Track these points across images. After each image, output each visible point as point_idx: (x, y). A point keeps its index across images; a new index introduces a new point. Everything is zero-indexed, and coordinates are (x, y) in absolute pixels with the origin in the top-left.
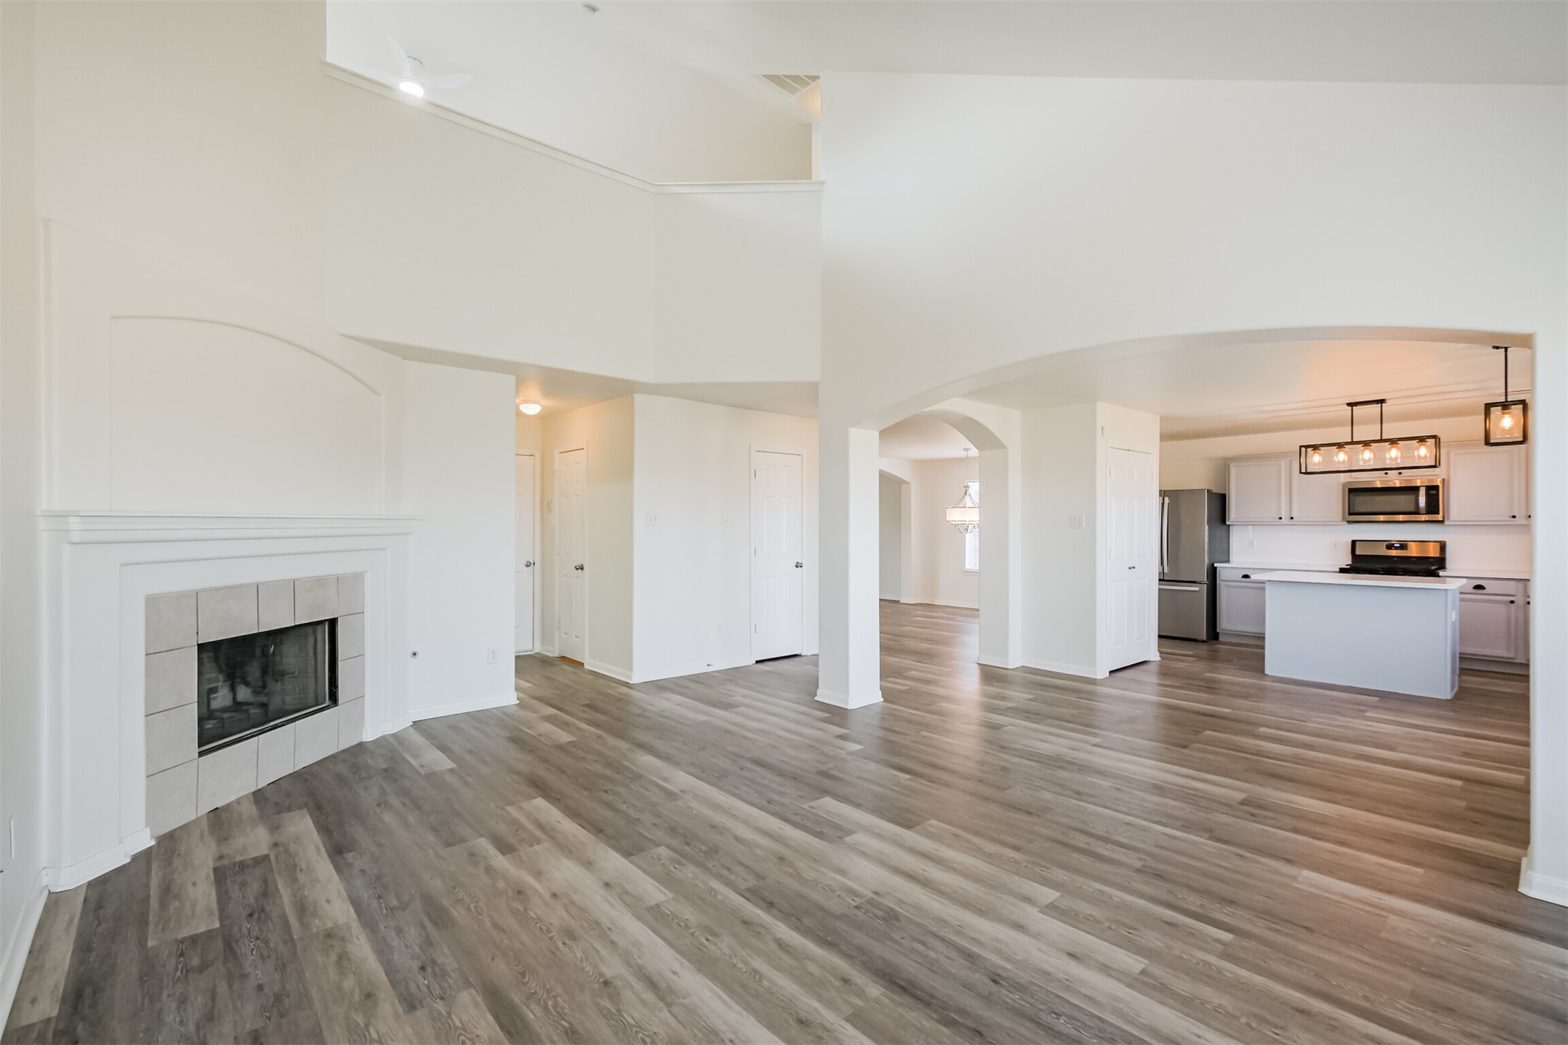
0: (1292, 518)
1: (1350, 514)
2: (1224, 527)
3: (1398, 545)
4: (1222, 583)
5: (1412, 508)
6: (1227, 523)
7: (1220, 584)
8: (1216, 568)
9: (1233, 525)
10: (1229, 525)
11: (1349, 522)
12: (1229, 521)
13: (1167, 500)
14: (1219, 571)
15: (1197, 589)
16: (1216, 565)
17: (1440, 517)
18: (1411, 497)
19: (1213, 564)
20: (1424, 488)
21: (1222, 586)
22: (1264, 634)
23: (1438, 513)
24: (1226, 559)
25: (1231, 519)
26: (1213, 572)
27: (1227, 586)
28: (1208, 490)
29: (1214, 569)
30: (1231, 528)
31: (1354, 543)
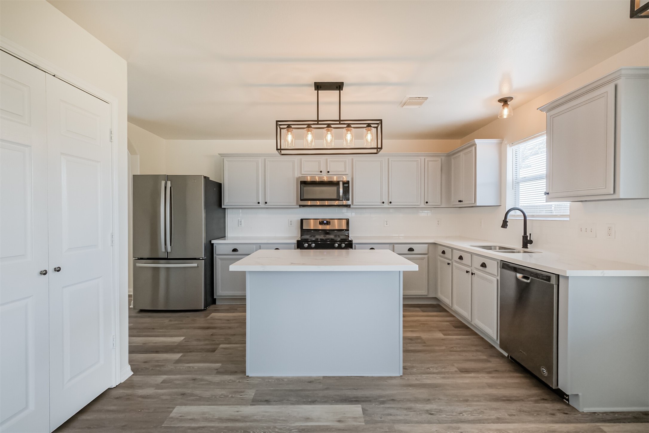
0: (266, 203)
1: (301, 200)
2: (221, 210)
3: (326, 222)
4: (217, 256)
5: (335, 197)
6: (223, 207)
7: (216, 257)
8: (213, 244)
9: (228, 208)
10: (225, 209)
11: (300, 206)
12: (223, 205)
13: (169, 183)
14: (215, 246)
15: (196, 265)
16: (213, 242)
17: (349, 203)
18: (334, 188)
19: (211, 241)
20: (342, 182)
21: (217, 259)
22: (245, 296)
23: (349, 200)
24: (223, 236)
25: (225, 204)
26: (210, 249)
27: (221, 259)
28: (204, 176)
29: (212, 245)
30: (226, 210)
31: (302, 220)
